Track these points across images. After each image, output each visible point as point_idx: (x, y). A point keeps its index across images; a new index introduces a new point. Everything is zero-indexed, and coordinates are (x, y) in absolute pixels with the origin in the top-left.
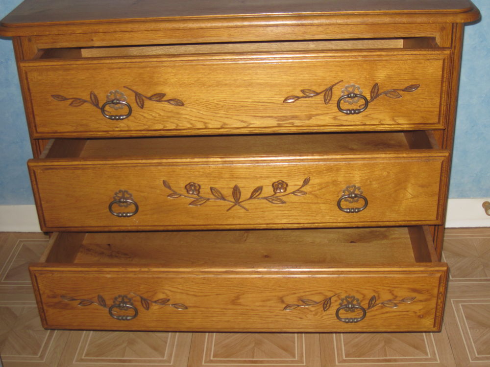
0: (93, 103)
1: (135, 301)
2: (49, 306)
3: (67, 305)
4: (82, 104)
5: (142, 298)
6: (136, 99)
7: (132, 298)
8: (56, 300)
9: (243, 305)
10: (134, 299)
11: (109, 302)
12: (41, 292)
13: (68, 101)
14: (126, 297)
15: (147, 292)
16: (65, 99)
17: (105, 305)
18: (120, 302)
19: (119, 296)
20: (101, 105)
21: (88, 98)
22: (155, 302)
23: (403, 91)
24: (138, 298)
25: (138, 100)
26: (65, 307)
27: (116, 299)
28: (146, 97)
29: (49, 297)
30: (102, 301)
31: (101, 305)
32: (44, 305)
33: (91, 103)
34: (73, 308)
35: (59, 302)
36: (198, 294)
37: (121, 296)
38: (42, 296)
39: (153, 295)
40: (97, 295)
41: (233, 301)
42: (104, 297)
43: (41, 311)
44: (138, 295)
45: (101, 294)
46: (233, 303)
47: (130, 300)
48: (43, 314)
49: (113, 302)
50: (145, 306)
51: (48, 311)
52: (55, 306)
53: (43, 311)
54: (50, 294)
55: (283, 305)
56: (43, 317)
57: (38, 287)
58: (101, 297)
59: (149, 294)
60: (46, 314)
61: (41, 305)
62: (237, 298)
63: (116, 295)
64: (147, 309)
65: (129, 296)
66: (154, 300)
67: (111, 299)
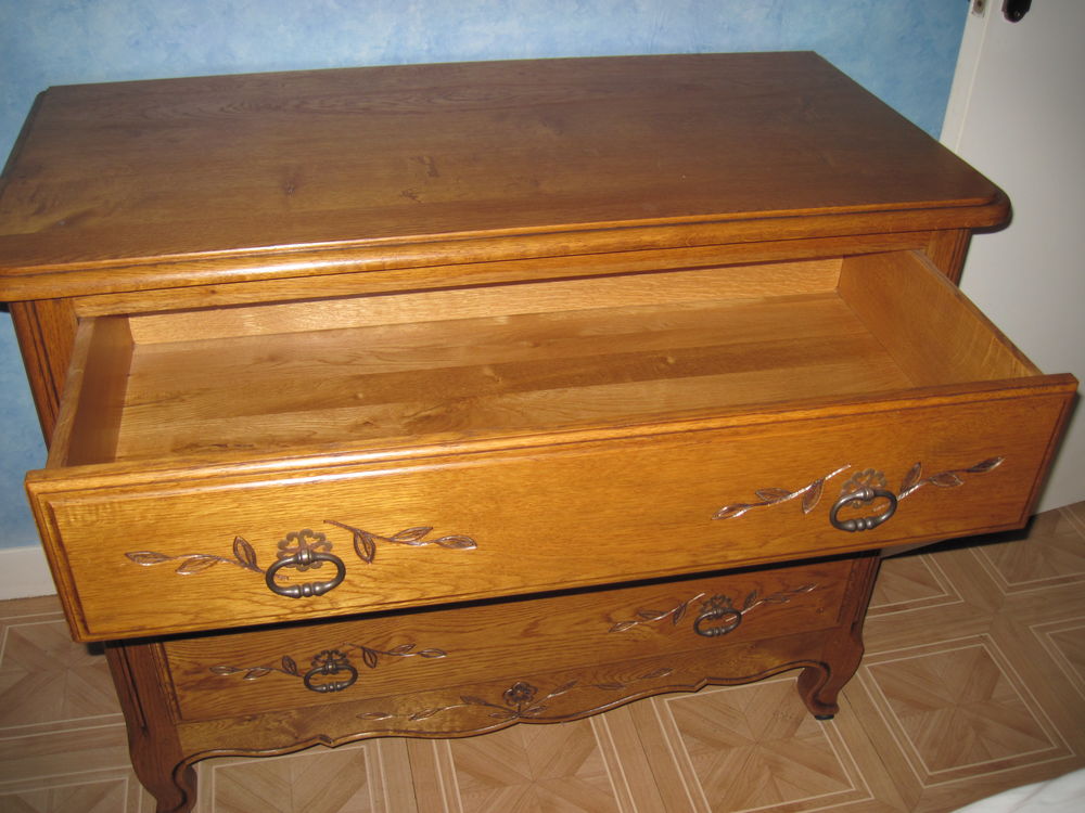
1: (351, 656)
2: (187, 689)
3: (222, 681)
5: (364, 649)
7: (348, 652)
8: (201, 676)
9: (542, 635)
10: (351, 653)
11: (305, 666)
12: (171, 666)
14: (337, 652)
15: (374, 639)
17: (295, 673)
18: (324, 661)
19: (323, 653)
22: (388, 653)
24: (359, 652)
26: (220, 684)
27: (317, 658)
29: (186, 673)
30: (289, 666)
31: (288, 672)
32: (176, 688)
34: (234, 685)
35: (207, 679)
36: (467, 629)
37: (328, 652)
38: (174, 675)
39: (386, 642)
40: (281, 656)
41: (526, 630)
42: (293, 658)
43: (171, 697)
44: (358, 647)
45: (289, 654)
46: (527, 633)
47: (343, 656)
48: (173, 703)
49: (312, 664)
50: (369, 662)
51: (183, 697)
52: (199, 685)
53: (175, 697)
54: (188, 667)
55: (611, 625)
56: (174, 708)
57: (166, 659)
58: (289, 659)
59: (379, 642)
60: (180, 703)
61: (170, 690)
62: (535, 624)
63: (318, 652)
64: (374, 665)
65: (341, 651)
66: (386, 650)
67: (309, 659)
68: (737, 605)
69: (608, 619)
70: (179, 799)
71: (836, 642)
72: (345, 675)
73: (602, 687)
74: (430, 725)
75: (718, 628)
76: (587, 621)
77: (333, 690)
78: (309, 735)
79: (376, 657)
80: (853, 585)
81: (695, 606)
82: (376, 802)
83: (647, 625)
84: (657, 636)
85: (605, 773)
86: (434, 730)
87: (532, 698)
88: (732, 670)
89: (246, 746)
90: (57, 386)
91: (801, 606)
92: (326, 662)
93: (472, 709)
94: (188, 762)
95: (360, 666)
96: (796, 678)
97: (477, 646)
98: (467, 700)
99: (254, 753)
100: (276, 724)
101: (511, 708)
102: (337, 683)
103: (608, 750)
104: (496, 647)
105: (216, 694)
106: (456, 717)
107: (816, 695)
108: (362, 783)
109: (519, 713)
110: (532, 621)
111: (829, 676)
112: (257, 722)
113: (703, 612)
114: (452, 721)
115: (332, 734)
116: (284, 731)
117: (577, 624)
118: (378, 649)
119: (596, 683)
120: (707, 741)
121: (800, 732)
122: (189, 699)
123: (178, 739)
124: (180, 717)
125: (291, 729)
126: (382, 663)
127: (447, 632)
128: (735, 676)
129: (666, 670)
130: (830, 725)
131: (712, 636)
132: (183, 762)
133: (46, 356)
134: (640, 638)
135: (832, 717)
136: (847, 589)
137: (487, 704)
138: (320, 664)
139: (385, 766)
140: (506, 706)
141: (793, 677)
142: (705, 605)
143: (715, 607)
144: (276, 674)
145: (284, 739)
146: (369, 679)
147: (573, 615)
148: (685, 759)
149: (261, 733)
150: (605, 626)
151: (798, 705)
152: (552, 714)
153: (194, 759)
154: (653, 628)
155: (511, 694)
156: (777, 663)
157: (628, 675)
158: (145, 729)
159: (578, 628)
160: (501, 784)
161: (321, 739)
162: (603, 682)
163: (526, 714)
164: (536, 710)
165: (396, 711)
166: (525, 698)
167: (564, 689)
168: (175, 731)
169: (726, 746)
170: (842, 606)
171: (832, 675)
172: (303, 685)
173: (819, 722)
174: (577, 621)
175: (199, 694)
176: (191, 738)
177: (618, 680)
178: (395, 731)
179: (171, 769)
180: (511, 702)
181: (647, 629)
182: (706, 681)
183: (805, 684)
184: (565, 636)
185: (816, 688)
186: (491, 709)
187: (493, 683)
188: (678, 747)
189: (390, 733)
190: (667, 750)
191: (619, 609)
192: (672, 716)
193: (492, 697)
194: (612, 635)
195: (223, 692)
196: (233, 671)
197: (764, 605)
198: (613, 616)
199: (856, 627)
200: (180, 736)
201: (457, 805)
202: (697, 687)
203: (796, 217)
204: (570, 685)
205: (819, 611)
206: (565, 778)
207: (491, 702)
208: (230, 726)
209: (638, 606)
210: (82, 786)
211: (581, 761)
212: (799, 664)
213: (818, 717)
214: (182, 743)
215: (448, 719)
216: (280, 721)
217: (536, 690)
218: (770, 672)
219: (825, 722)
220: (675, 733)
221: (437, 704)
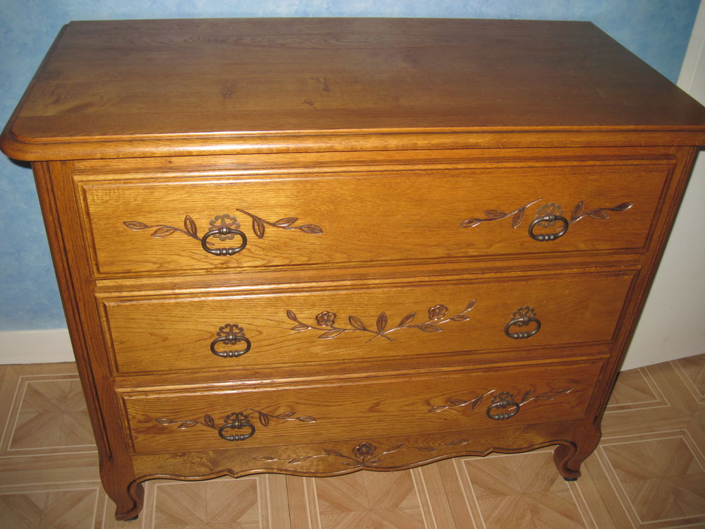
0: (188, 233)
1: (252, 417)
2: (139, 432)
3: (164, 428)
4: (172, 233)
5: (260, 413)
6: (253, 226)
7: (249, 415)
8: (149, 425)
9: (382, 412)
10: (251, 415)
11: (220, 422)
12: (130, 417)
13: (150, 229)
14: (242, 414)
15: (268, 407)
16: (146, 227)
17: (213, 426)
18: (232, 420)
19: (233, 414)
20: (201, 235)
21: (182, 226)
22: (277, 417)
23: (612, 210)
24: (257, 415)
25: (256, 227)
26: (162, 430)
27: (228, 417)
28: (268, 223)
29: (140, 422)
30: (209, 421)
31: (209, 426)
32: (132, 431)
33: (185, 232)
34: (171, 432)
35: (154, 427)
36: (331, 404)
37: (236, 414)
38: (131, 422)
39: (276, 410)
40: (204, 414)
41: (371, 408)
42: (212, 416)
43: (129, 437)
44: (256, 411)
45: (209, 414)
46: (372, 410)
47: (246, 417)
48: (130, 441)
49: (225, 421)
50: (263, 422)
51: (136, 438)
52: (147, 431)
53: (131, 438)
54: (142, 418)
55: (429, 408)
56: (131, 444)
57: (126, 412)
58: (209, 417)
59: (270, 409)
60: (135, 442)
61: (128, 432)
62: (377, 404)
63: (229, 413)
64: (266, 425)
65: (245, 413)
66: (276, 414)
67: (222, 418)
68: (517, 399)
69: (428, 404)
70: (132, 505)
71: (582, 429)
72: (247, 430)
73: (420, 449)
74: (302, 467)
75: (503, 414)
76: (413, 404)
77: (237, 440)
78: (220, 469)
79: (268, 419)
80: (598, 390)
81: (488, 399)
82: (263, 516)
83: (455, 409)
84: (460, 417)
85: (419, 507)
86: (305, 471)
87: (373, 454)
88: (510, 443)
89: (177, 473)
90: (61, 221)
91: (561, 403)
92: (234, 421)
93: (331, 458)
94: (138, 481)
95: (258, 425)
96: (553, 452)
97: (338, 416)
98: (328, 452)
99: (182, 478)
100: (199, 460)
101: (358, 459)
102: (241, 435)
103: (422, 492)
104: (350, 417)
105: (158, 438)
106: (320, 463)
107: (566, 463)
108: (254, 502)
109: (363, 463)
110: (376, 401)
111: (576, 451)
112: (186, 458)
113: (493, 402)
114: (317, 465)
115: (236, 469)
116: (203, 465)
117: (407, 405)
118: (270, 414)
119: (416, 446)
120: (490, 491)
121: (553, 488)
122: (140, 439)
123: (132, 465)
124: (135, 451)
125: (208, 464)
126: (272, 423)
127: (318, 405)
128: (511, 448)
129: (465, 441)
130: (574, 485)
131: (498, 419)
132: (135, 481)
133: (55, 200)
134: (449, 418)
135: (576, 479)
136: (593, 393)
137: (342, 456)
138: (230, 422)
139: (271, 492)
140: (354, 458)
141: (551, 451)
142: (495, 398)
143: (502, 400)
144: (200, 427)
145: (203, 470)
146: (263, 434)
147: (404, 399)
148: (474, 501)
149: (188, 465)
150: (425, 408)
151: (553, 469)
152: (385, 465)
153: (142, 480)
154: (458, 411)
155: (359, 450)
156: (541, 440)
157: (439, 442)
158: (111, 457)
159: (407, 408)
160: (348, 510)
161: (228, 472)
162: (422, 445)
163: (368, 464)
164: (374, 462)
165: (280, 456)
166: (368, 453)
167: (395, 448)
168: (131, 460)
169: (501, 494)
170: (589, 405)
171: (578, 451)
172: (218, 435)
173: (567, 482)
174: (407, 403)
175: (147, 436)
176: (141, 465)
177: (432, 445)
178: (278, 469)
179: (127, 485)
180: (358, 456)
181: (454, 412)
182: (491, 450)
183: (559, 456)
184: (398, 413)
185: (566, 459)
186: (344, 459)
187: (347, 442)
188: (469, 493)
189: (275, 471)
190: (462, 494)
191: (435, 397)
192: (466, 471)
193: (345, 450)
194: (430, 414)
195: (164, 436)
196: (171, 423)
197: (535, 401)
198: (432, 402)
199: (597, 419)
200: (134, 463)
201: (317, 522)
202: (486, 453)
203: (577, 131)
204: (399, 447)
205: (573, 407)
206: (391, 509)
207: (344, 455)
208: (168, 459)
209: (449, 395)
210: (68, 492)
211: (402, 498)
212: (555, 442)
213: (566, 479)
214: (135, 468)
215: (315, 463)
216: (201, 458)
217: (376, 448)
218: (536, 446)
219: (571, 482)
220: (468, 484)
221: (308, 453)
